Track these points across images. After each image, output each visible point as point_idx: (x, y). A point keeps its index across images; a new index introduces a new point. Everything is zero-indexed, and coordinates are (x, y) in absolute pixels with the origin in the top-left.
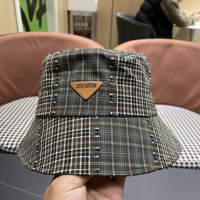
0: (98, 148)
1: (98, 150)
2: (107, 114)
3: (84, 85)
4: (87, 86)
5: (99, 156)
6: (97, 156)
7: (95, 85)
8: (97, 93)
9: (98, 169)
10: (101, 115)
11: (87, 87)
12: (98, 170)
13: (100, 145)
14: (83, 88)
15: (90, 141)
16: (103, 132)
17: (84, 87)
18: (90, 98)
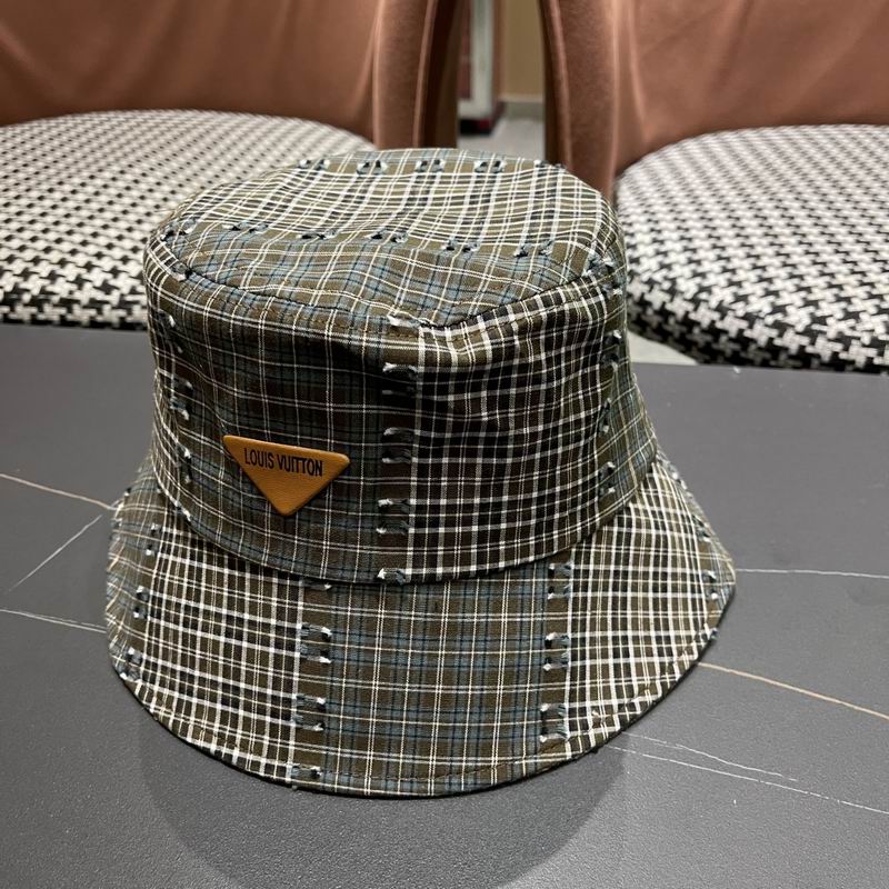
0: (321, 701)
1: (321, 708)
2: (364, 576)
3: (275, 459)
4: (289, 463)
5: (321, 726)
6: (317, 728)
7: (318, 467)
8: (329, 496)
9: (317, 768)
10: (342, 578)
11: (288, 470)
12: (315, 771)
13: (330, 692)
14: (271, 467)
15: (296, 674)
16: (346, 645)
17: (277, 465)
18: (300, 510)
